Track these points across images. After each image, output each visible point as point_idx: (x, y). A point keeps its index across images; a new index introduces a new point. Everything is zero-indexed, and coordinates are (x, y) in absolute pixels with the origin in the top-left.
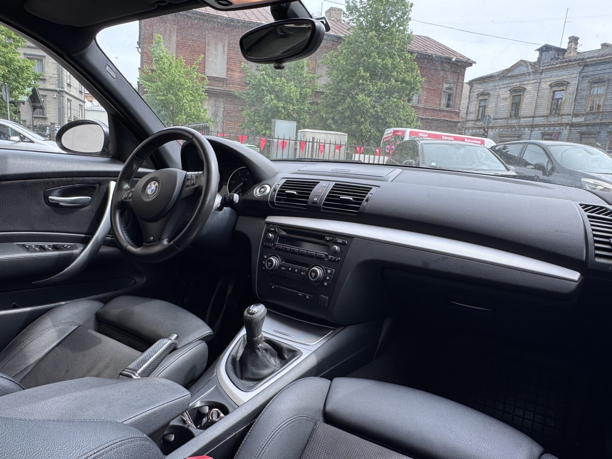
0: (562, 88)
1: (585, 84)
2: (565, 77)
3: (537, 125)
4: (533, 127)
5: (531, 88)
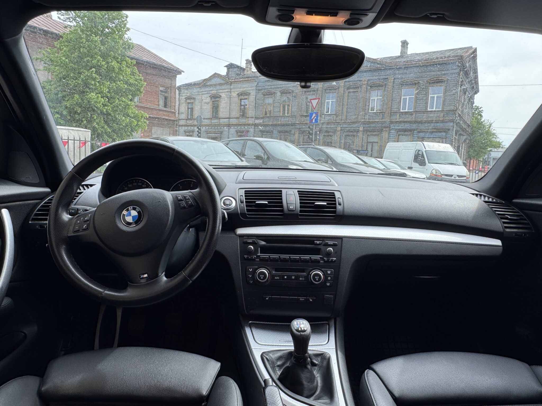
0: (246, 97)
1: (260, 96)
2: (247, 89)
4: (229, 126)
5: (225, 95)
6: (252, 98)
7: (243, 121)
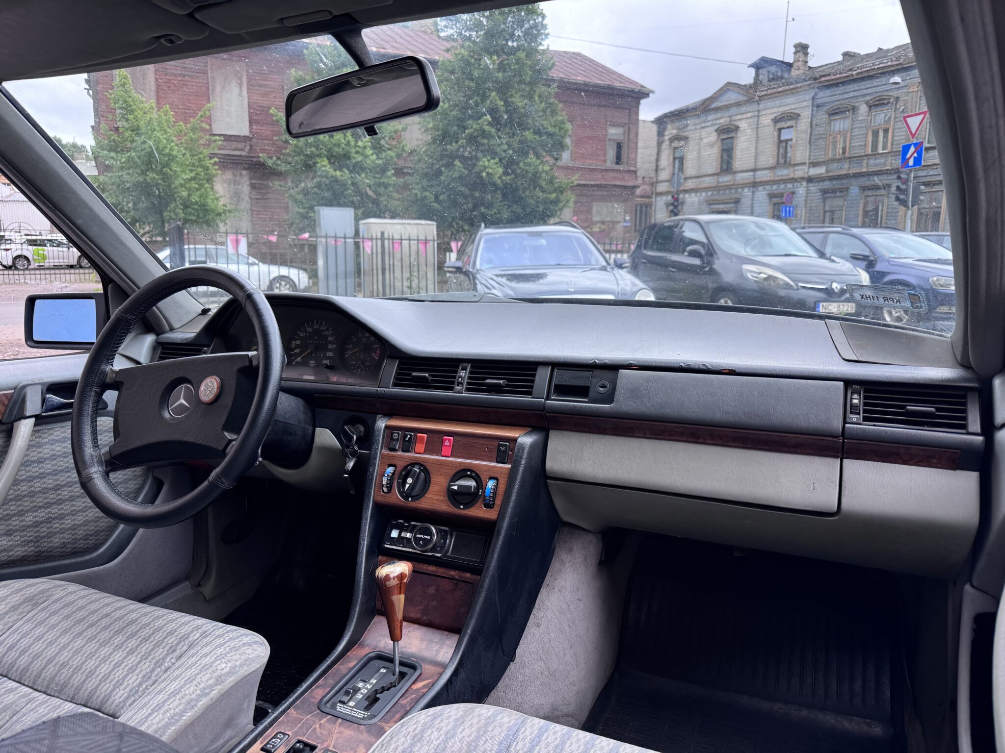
0: (789, 123)
1: (822, 116)
2: (793, 107)
3: (761, 182)
4: (754, 185)
5: (746, 125)
6: (804, 124)
7: (784, 173)
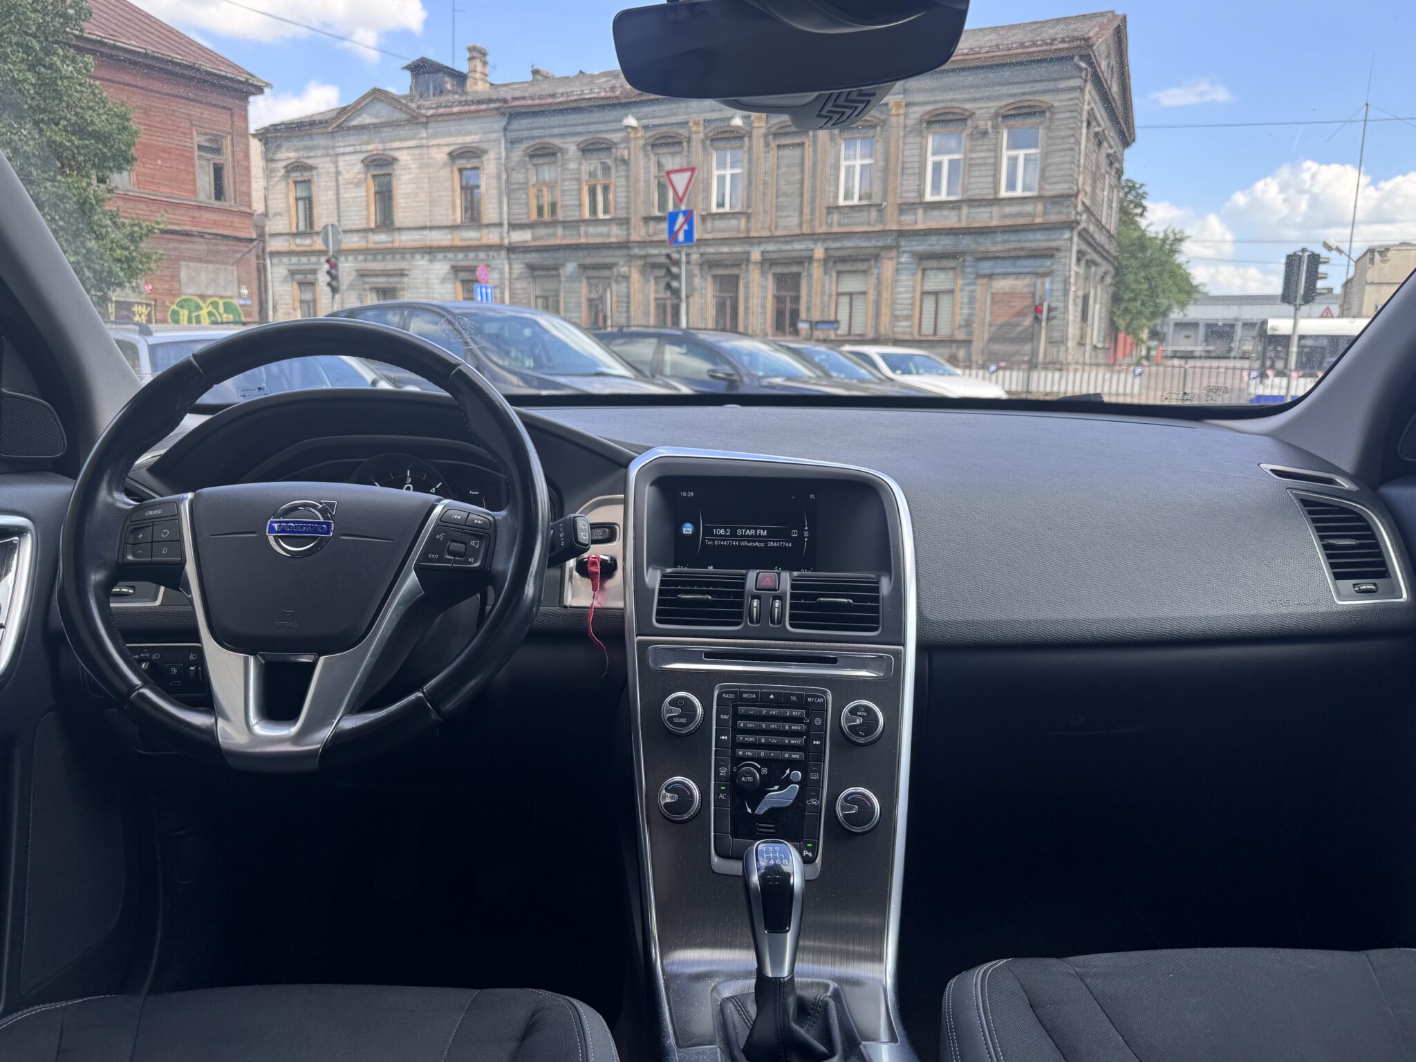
0: (473, 163)
1: (521, 158)
2: (474, 138)
3: (440, 247)
4: (429, 251)
5: (409, 158)
7: (471, 236)
